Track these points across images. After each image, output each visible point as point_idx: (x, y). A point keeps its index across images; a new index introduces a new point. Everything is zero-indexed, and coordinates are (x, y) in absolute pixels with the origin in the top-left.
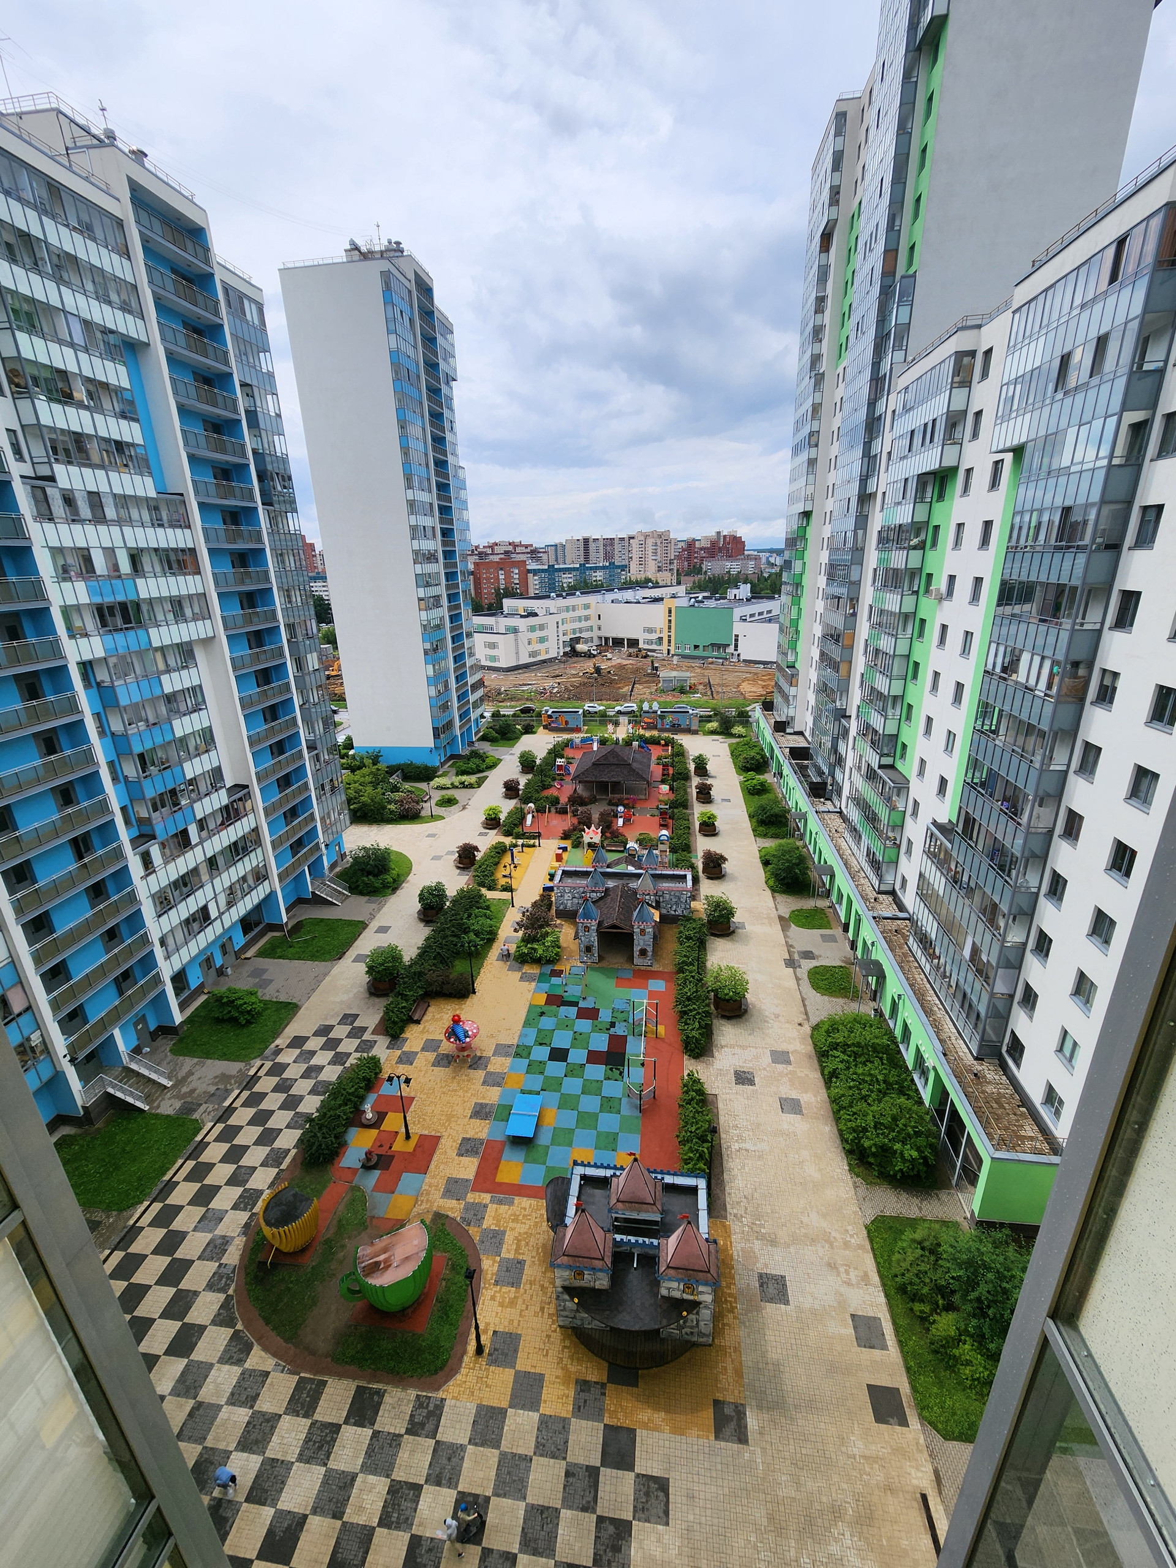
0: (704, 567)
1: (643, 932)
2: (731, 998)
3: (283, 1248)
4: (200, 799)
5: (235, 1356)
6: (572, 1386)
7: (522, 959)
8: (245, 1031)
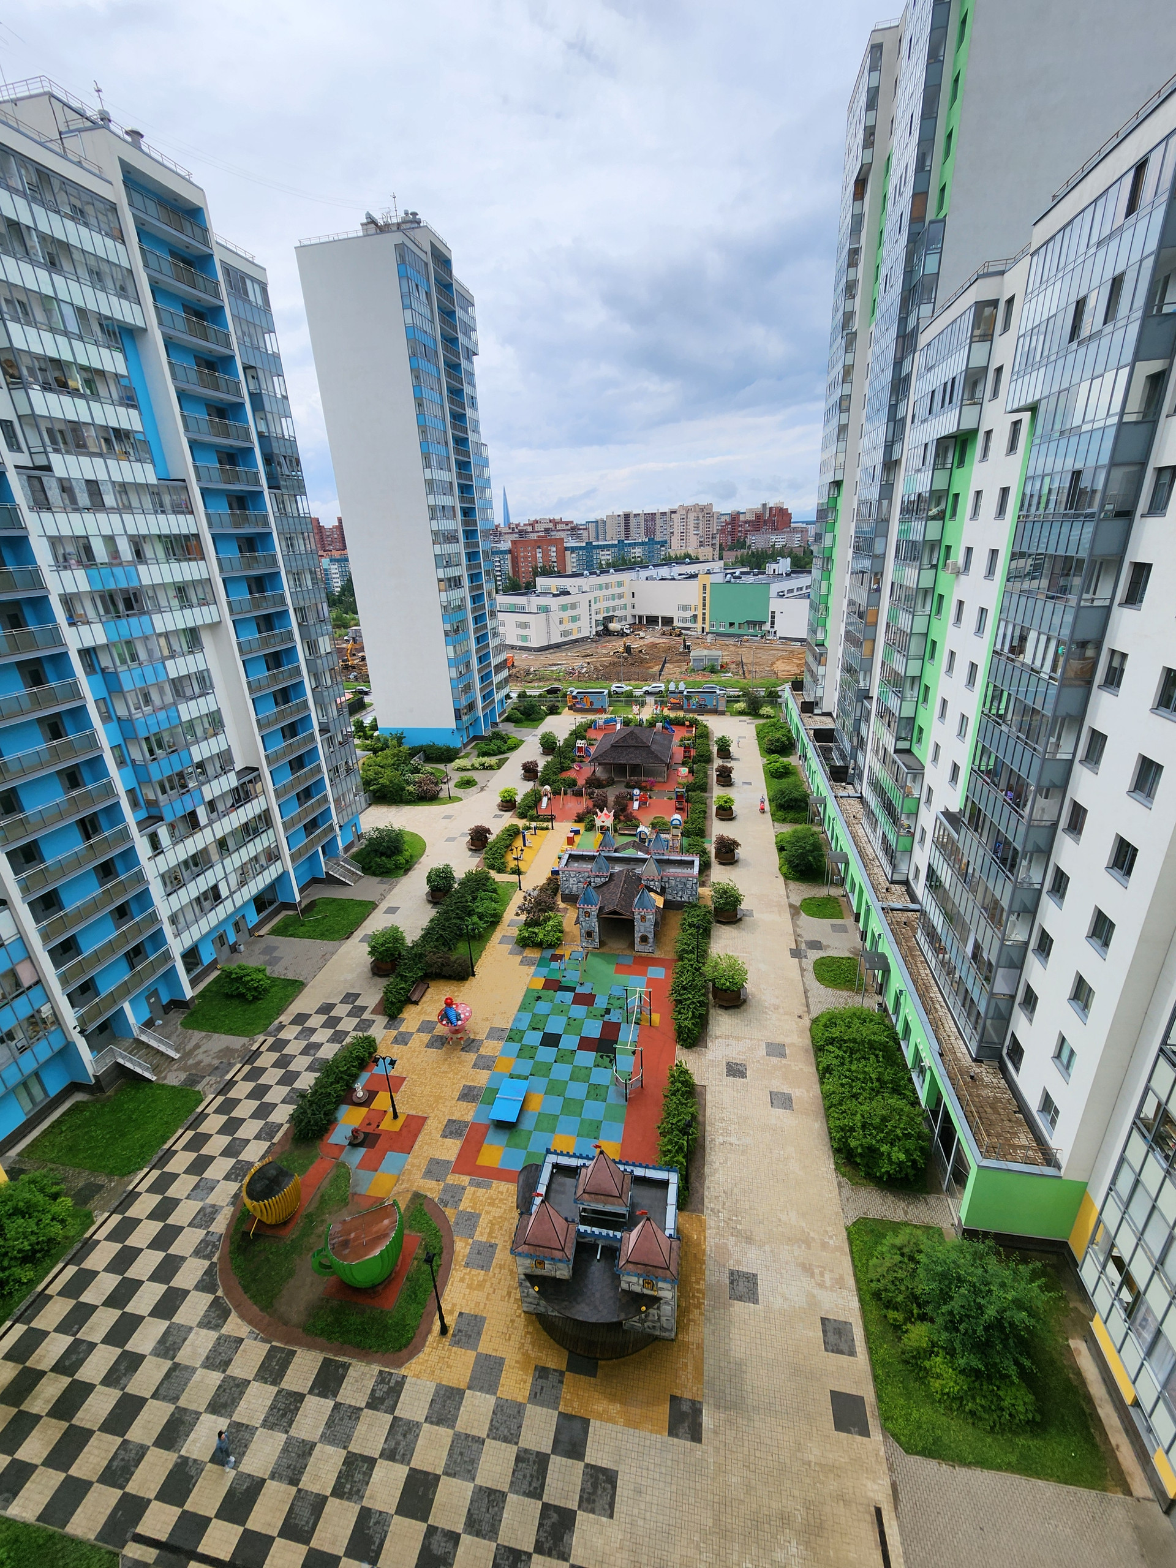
0: (747, 540)
1: (643, 918)
2: (728, 988)
3: (264, 1219)
4: (209, 781)
5: (214, 1322)
6: (531, 1371)
7: (524, 942)
8: (252, 1007)
